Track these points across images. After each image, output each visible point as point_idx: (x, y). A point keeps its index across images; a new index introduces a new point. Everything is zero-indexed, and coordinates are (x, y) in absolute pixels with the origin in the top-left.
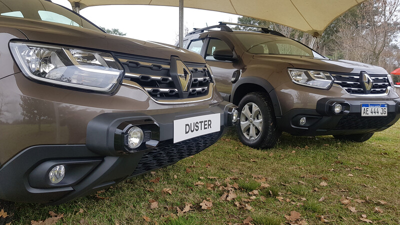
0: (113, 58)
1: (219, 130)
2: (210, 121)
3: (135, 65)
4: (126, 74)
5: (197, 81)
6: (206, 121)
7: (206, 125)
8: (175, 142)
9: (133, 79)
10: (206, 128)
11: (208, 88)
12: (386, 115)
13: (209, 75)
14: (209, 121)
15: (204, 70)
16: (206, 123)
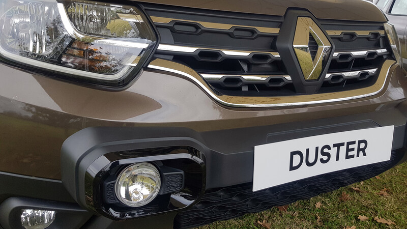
0: (139, 16)
1: (387, 157)
2: (365, 142)
3: (192, 29)
4: (161, 47)
5: (350, 59)
6: (354, 143)
7: (353, 150)
8: (256, 188)
9: (179, 58)
10: (352, 156)
11: (378, 73)
13: (387, 45)
14: (360, 142)
15: (377, 35)
16: (351, 147)
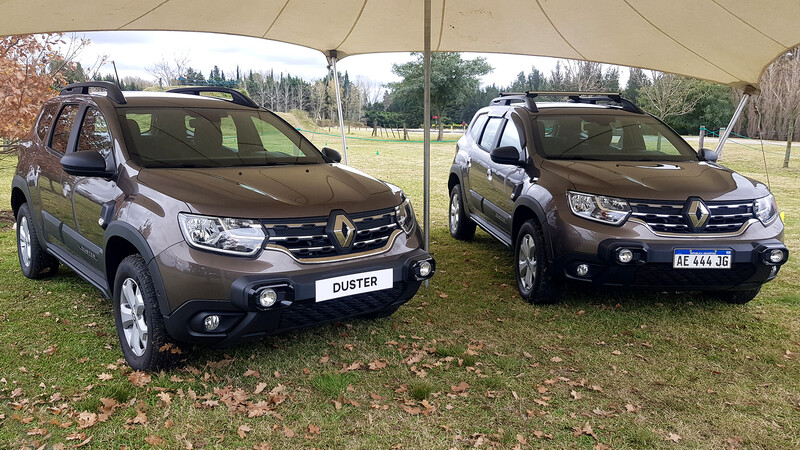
0: (260, 225)
1: (391, 286)
2: (375, 278)
3: (283, 228)
4: (271, 238)
5: (368, 233)
6: (368, 278)
7: (368, 282)
8: (318, 301)
9: (279, 243)
10: (369, 286)
11: (388, 239)
12: (729, 266)
13: (396, 221)
